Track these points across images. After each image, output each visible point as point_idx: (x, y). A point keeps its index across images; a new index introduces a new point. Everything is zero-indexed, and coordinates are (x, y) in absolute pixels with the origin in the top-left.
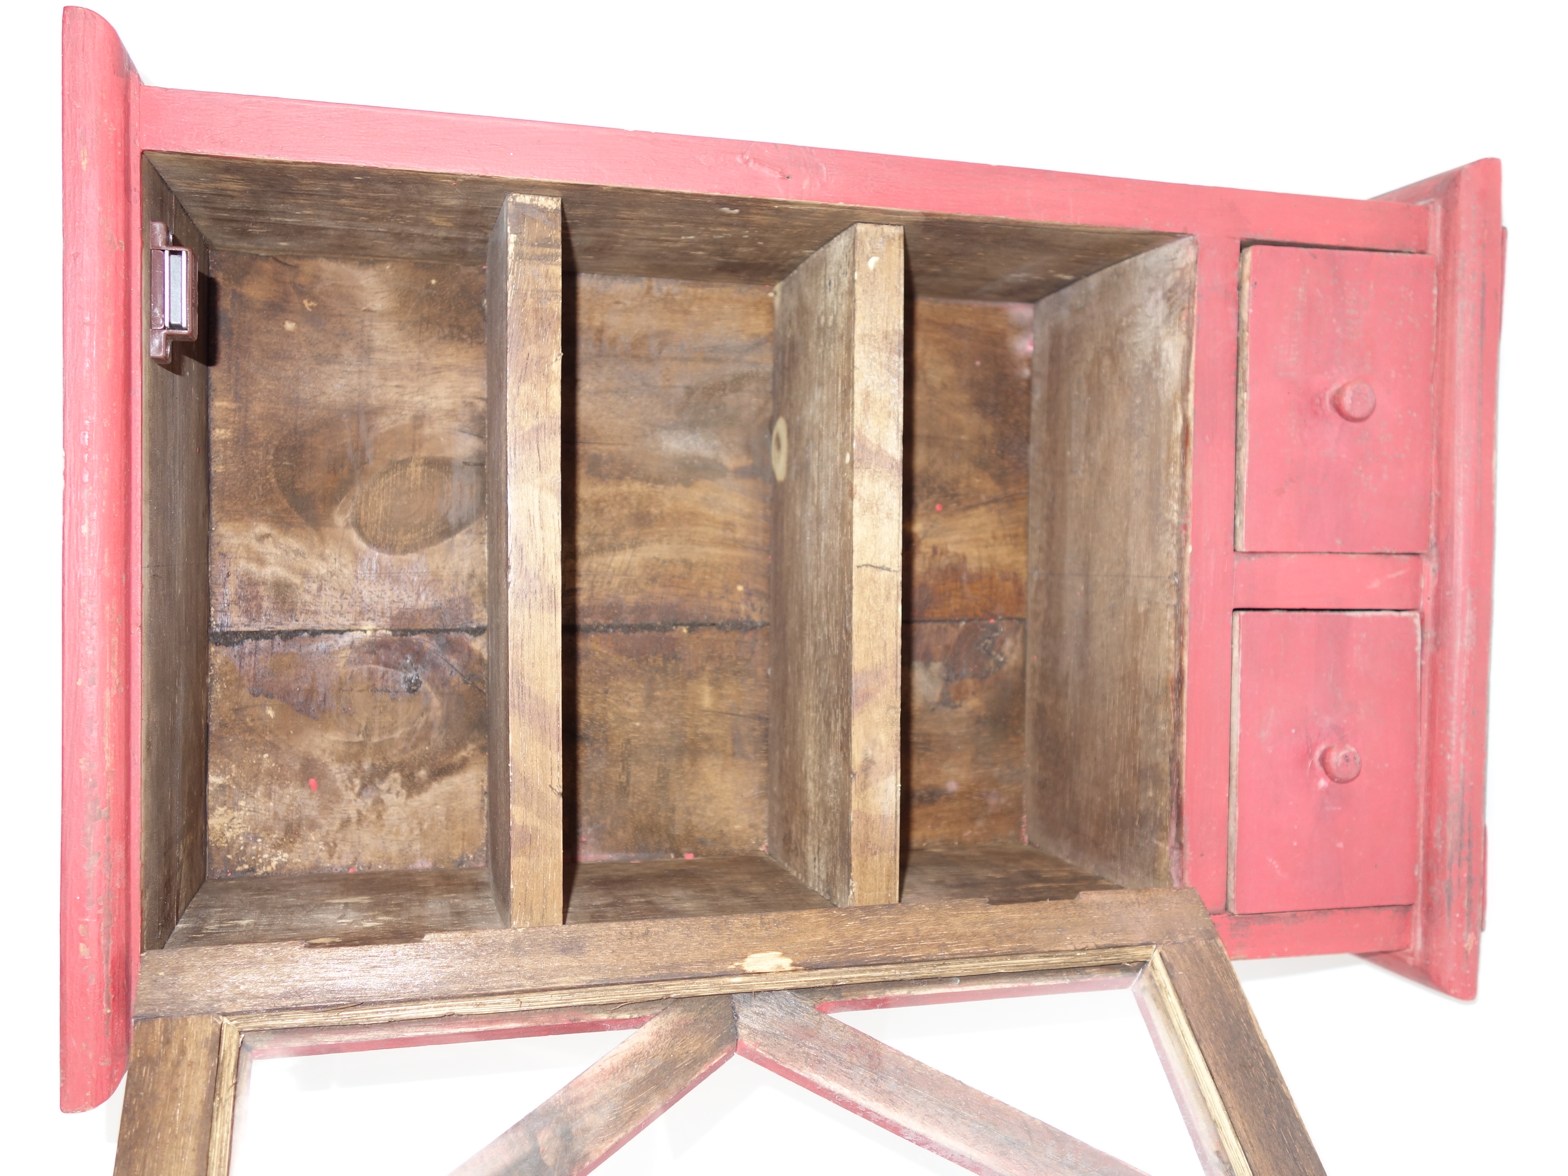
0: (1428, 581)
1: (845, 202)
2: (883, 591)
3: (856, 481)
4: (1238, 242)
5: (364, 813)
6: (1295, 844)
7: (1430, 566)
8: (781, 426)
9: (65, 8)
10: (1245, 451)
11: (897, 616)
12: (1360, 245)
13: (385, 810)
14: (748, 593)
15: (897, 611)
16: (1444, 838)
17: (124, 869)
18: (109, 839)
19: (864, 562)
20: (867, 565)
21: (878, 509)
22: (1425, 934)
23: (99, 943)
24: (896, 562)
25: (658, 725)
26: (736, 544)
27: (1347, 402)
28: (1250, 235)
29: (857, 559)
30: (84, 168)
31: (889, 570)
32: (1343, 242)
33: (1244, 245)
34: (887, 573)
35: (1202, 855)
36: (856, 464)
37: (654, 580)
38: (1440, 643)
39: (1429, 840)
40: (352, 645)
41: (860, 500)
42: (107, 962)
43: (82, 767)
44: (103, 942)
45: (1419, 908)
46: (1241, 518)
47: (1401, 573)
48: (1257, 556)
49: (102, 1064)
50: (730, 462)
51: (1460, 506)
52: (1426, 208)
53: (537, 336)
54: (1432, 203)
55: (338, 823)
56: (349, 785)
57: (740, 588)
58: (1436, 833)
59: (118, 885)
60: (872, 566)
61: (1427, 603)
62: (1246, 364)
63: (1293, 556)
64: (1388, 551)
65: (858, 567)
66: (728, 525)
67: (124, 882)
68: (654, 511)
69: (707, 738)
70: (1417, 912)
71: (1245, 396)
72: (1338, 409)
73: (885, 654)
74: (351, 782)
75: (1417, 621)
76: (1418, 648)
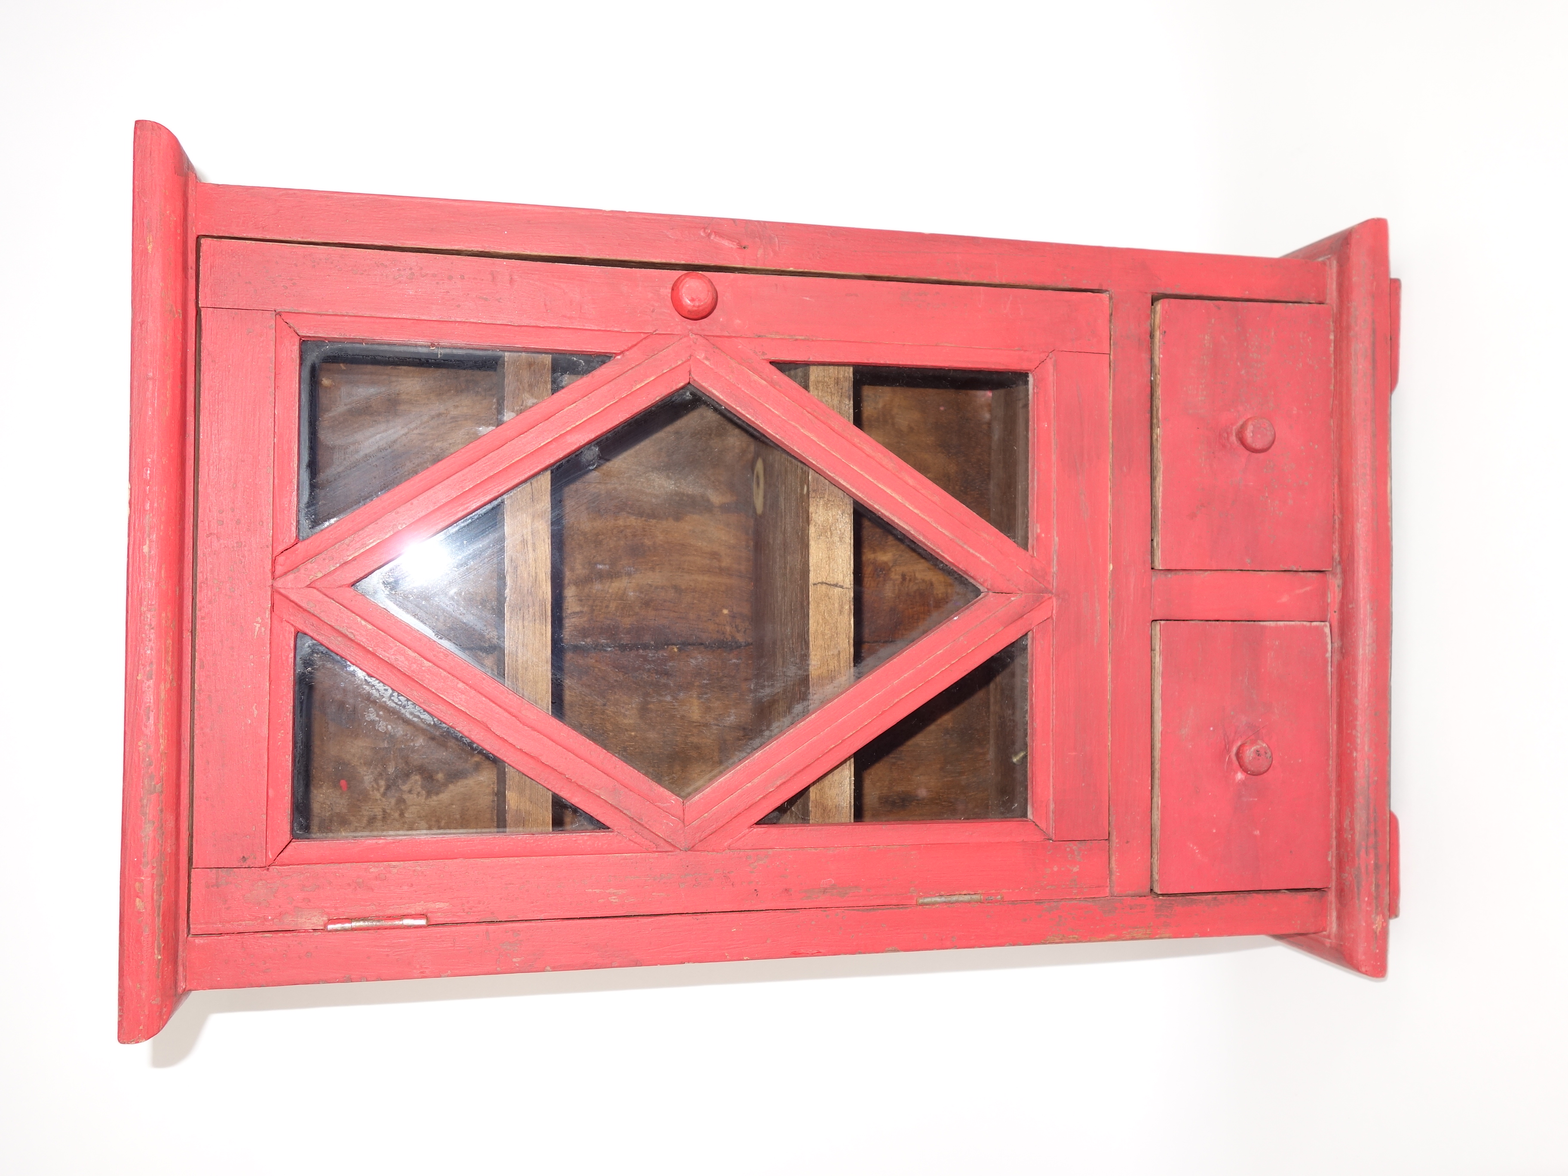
0: (1333, 597)
1: (795, 268)
2: (836, 605)
3: (811, 509)
4: (1150, 296)
5: (388, 811)
6: (1214, 831)
7: (1335, 582)
8: (759, 466)
9: (137, 122)
10: (1159, 479)
11: (850, 628)
12: (1263, 298)
13: (406, 809)
14: (733, 616)
15: (850, 624)
16: (1352, 828)
17: (174, 837)
18: (162, 811)
19: (820, 580)
20: (822, 583)
21: (831, 534)
22: (1339, 918)
23: (153, 898)
24: (848, 580)
25: (652, 735)
26: (721, 571)
27: (1249, 435)
28: (1161, 290)
29: (813, 578)
30: (150, 251)
31: (842, 587)
32: (1247, 294)
33: (1154, 300)
34: (840, 589)
35: (1127, 842)
36: (812, 494)
37: (647, 604)
38: (1346, 652)
39: (1340, 831)
41: (815, 525)
42: (159, 915)
43: (141, 748)
44: (155, 897)
45: (1334, 893)
46: (1158, 540)
47: (1308, 589)
48: (1173, 573)
49: (154, 1002)
50: (716, 498)
51: (1361, 528)
52: (1324, 263)
53: (531, 386)
54: (1329, 259)
55: (365, 820)
56: (375, 786)
57: (725, 611)
58: (1346, 823)
59: (169, 850)
60: (826, 584)
61: (1334, 615)
62: (1159, 403)
63: (1207, 573)
64: (1295, 569)
65: (814, 584)
66: (714, 555)
67: (174, 847)
68: (647, 542)
69: (697, 747)
70: (1332, 896)
71: (1158, 431)
72: (1242, 441)
73: (839, 661)
74: (378, 784)
75: (1327, 630)
76: (1329, 655)
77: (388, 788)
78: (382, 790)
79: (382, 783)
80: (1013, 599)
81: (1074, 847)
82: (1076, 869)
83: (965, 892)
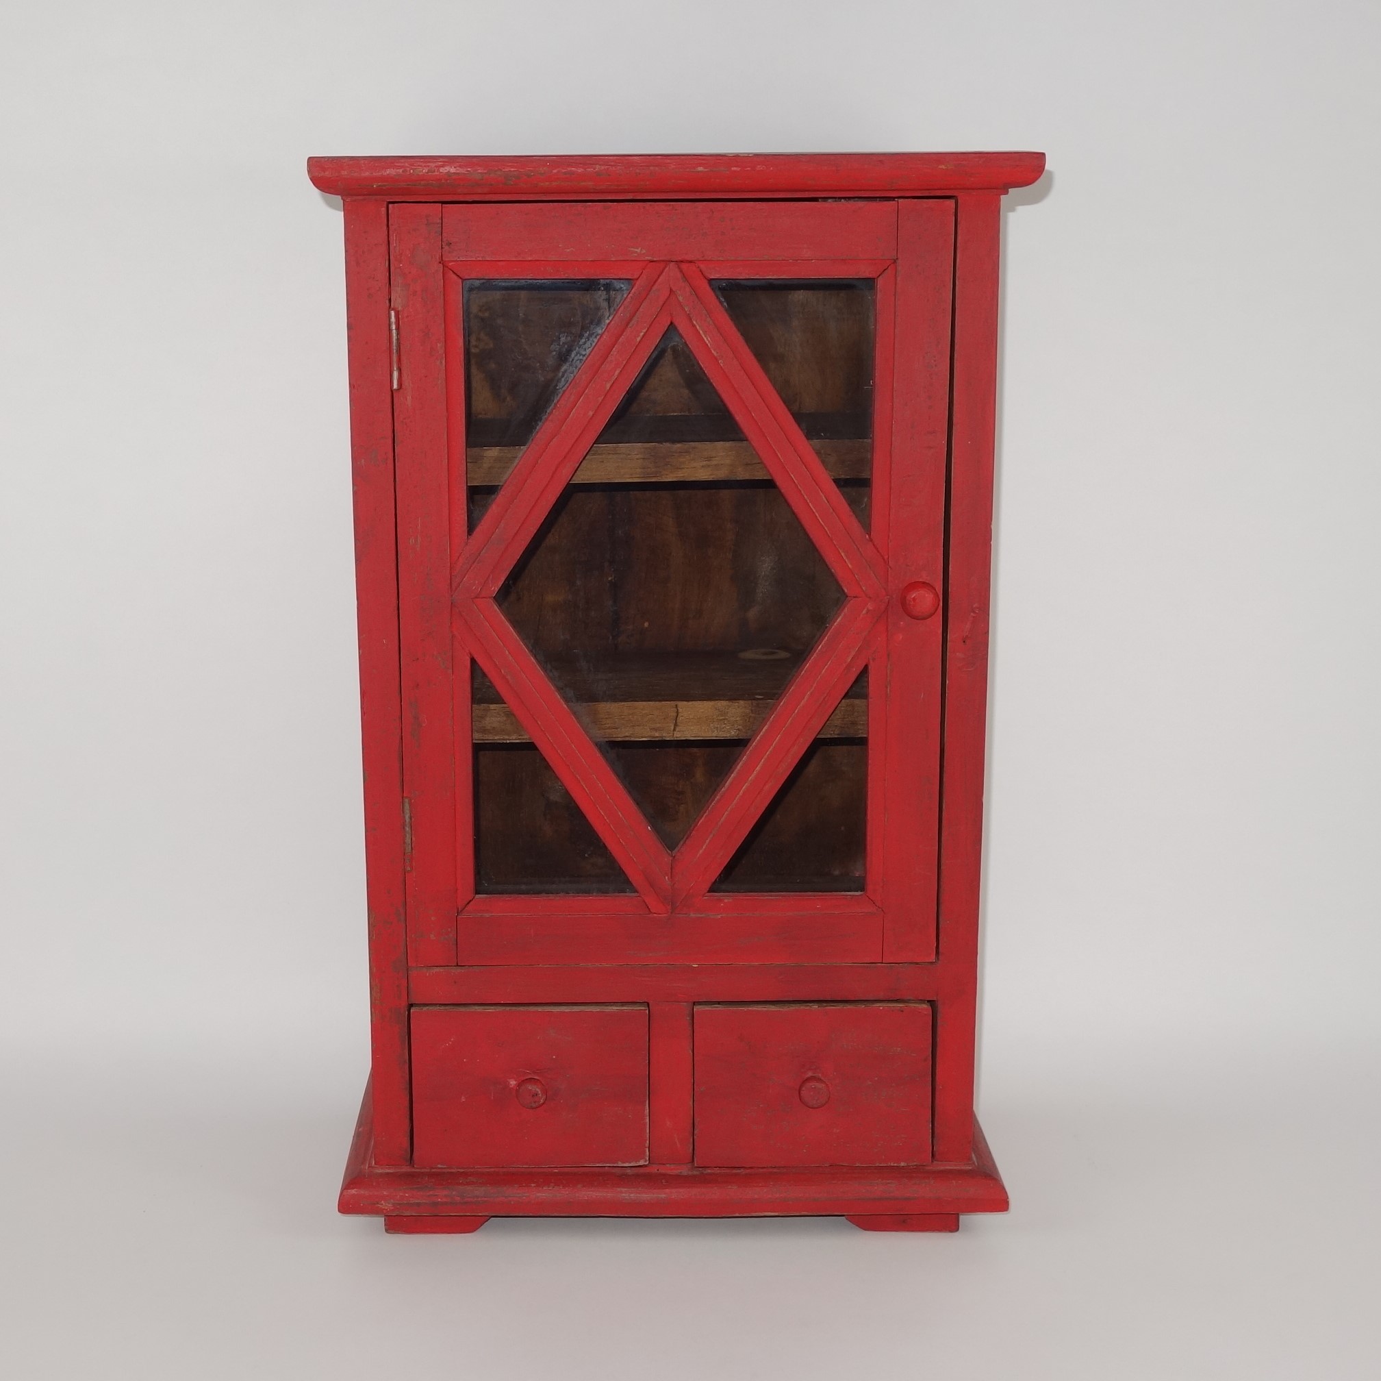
0: (671, 1169)
2: (658, 725)
3: (742, 702)
4: (935, 999)
6: (465, 1060)
7: (685, 1171)
8: (783, 655)
9: (1043, 155)
10: (773, 1008)
11: (639, 738)
12: (937, 1101)
14: (642, 631)
15: (642, 736)
16: (468, 1184)
18: (491, 185)
19: (680, 710)
20: (677, 712)
21: (721, 720)
22: (388, 1174)
23: (422, 180)
24: (678, 736)
26: (684, 620)
27: (813, 1084)
28: (940, 1008)
29: (682, 705)
30: (940, 167)
31: (674, 730)
32: (939, 1087)
33: (932, 1003)
34: (672, 728)
35: (455, 982)
36: (755, 703)
37: (653, 551)
38: (623, 1179)
39: (465, 1175)
40: (598, 309)
41: (728, 705)
42: (408, 185)
43: (541, 169)
44: (422, 182)
45: (409, 1170)
46: (720, 1008)
47: (678, 1145)
48: (691, 1021)
49: (339, 183)
50: (753, 613)
51: (733, 1192)
52: (970, 1159)
54: (974, 1163)
57: (646, 625)
58: (471, 1179)
60: (677, 716)
61: (654, 1169)
62: (840, 1007)
63: (692, 1054)
64: (695, 1132)
65: (676, 705)
66: (699, 613)
68: (710, 551)
70: (406, 1169)
71: (815, 1006)
72: (808, 1080)
73: (609, 728)
75: (642, 1163)
76: (620, 1164)
77: (483, 319)
78: (480, 314)
79: (487, 314)
80: (667, 878)
81: (451, 935)
82: (432, 937)
83: (413, 839)
